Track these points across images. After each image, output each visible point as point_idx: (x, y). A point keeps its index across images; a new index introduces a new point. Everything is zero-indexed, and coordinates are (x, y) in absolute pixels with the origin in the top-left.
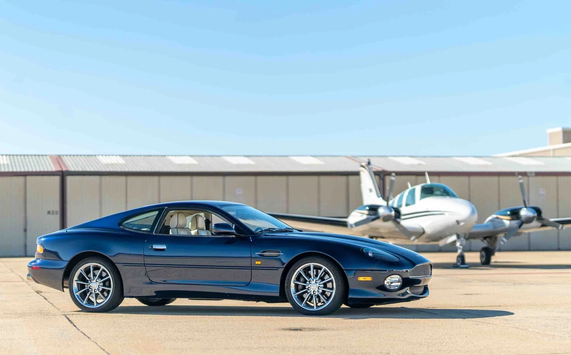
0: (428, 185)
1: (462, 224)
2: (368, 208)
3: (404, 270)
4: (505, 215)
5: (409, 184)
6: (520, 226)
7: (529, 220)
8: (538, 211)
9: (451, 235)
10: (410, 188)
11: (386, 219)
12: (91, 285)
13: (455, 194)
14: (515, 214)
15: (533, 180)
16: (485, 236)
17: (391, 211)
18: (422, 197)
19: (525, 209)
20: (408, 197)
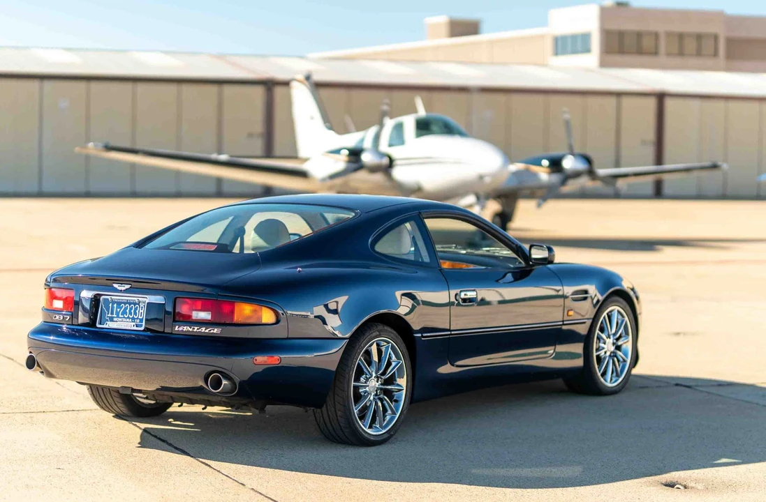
0: (423, 118)
1: (487, 180)
2: (347, 152)
4: (540, 165)
6: (563, 182)
7: (576, 175)
8: (588, 160)
9: (466, 195)
10: (392, 121)
11: (374, 169)
13: (464, 131)
14: (556, 165)
15: (476, 97)
18: (419, 135)
19: (570, 156)
20: (391, 134)
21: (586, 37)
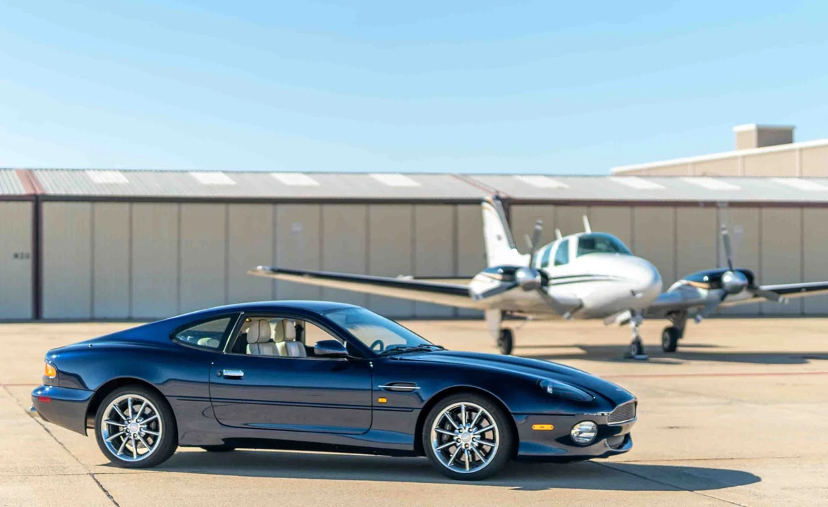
0: (588, 236)
1: (639, 295)
2: (501, 271)
3: (600, 413)
4: (702, 281)
5: (558, 233)
6: (723, 298)
7: (736, 290)
8: (748, 276)
9: (622, 311)
10: (560, 239)
11: (528, 287)
12: (128, 427)
13: (628, 249)
14: (715, 280)
15: (724, 212)
16: (670, 310)
17: (535, 276)
18: (580, 253)
19: (730, 272)
20: (558, 252)
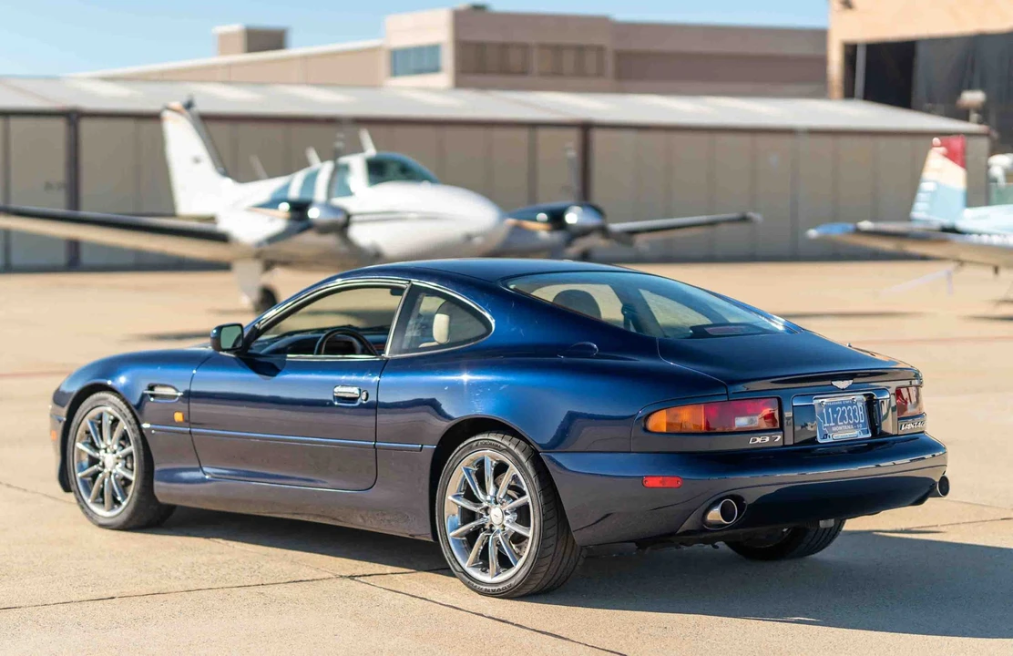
0: (374, 158)
1: (478, 241)
2: (285, 207)
4: (535, 220)
6: (568, 243)
7: (583, 232)
8: (600, 212)
11: (324, 229)
14: (556, 219)
18: (372, 182)
19: (575, 208)
21: (434, 49)
